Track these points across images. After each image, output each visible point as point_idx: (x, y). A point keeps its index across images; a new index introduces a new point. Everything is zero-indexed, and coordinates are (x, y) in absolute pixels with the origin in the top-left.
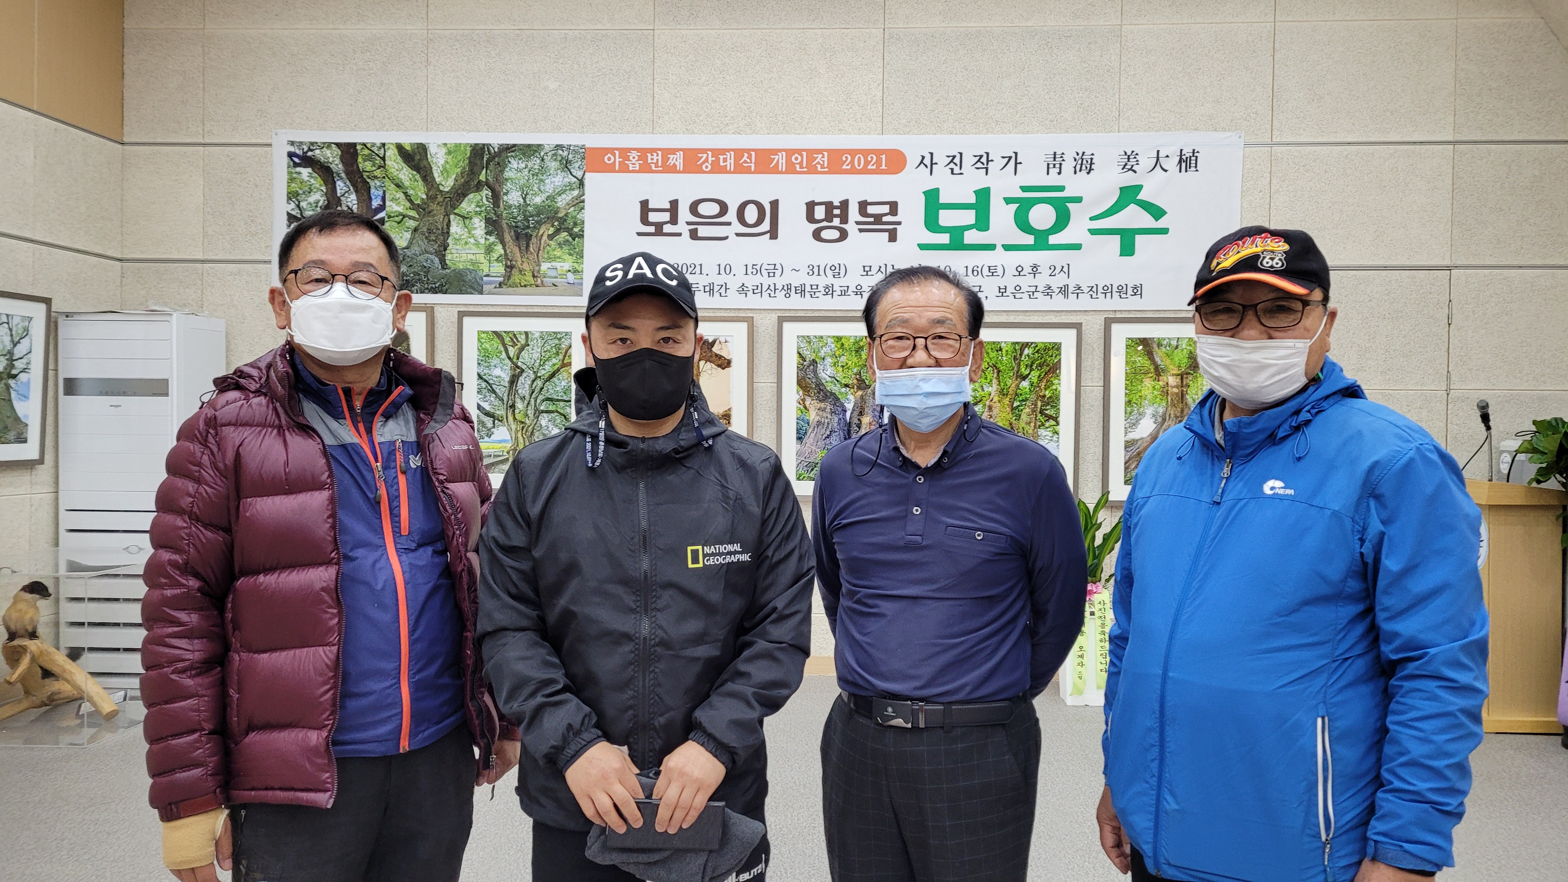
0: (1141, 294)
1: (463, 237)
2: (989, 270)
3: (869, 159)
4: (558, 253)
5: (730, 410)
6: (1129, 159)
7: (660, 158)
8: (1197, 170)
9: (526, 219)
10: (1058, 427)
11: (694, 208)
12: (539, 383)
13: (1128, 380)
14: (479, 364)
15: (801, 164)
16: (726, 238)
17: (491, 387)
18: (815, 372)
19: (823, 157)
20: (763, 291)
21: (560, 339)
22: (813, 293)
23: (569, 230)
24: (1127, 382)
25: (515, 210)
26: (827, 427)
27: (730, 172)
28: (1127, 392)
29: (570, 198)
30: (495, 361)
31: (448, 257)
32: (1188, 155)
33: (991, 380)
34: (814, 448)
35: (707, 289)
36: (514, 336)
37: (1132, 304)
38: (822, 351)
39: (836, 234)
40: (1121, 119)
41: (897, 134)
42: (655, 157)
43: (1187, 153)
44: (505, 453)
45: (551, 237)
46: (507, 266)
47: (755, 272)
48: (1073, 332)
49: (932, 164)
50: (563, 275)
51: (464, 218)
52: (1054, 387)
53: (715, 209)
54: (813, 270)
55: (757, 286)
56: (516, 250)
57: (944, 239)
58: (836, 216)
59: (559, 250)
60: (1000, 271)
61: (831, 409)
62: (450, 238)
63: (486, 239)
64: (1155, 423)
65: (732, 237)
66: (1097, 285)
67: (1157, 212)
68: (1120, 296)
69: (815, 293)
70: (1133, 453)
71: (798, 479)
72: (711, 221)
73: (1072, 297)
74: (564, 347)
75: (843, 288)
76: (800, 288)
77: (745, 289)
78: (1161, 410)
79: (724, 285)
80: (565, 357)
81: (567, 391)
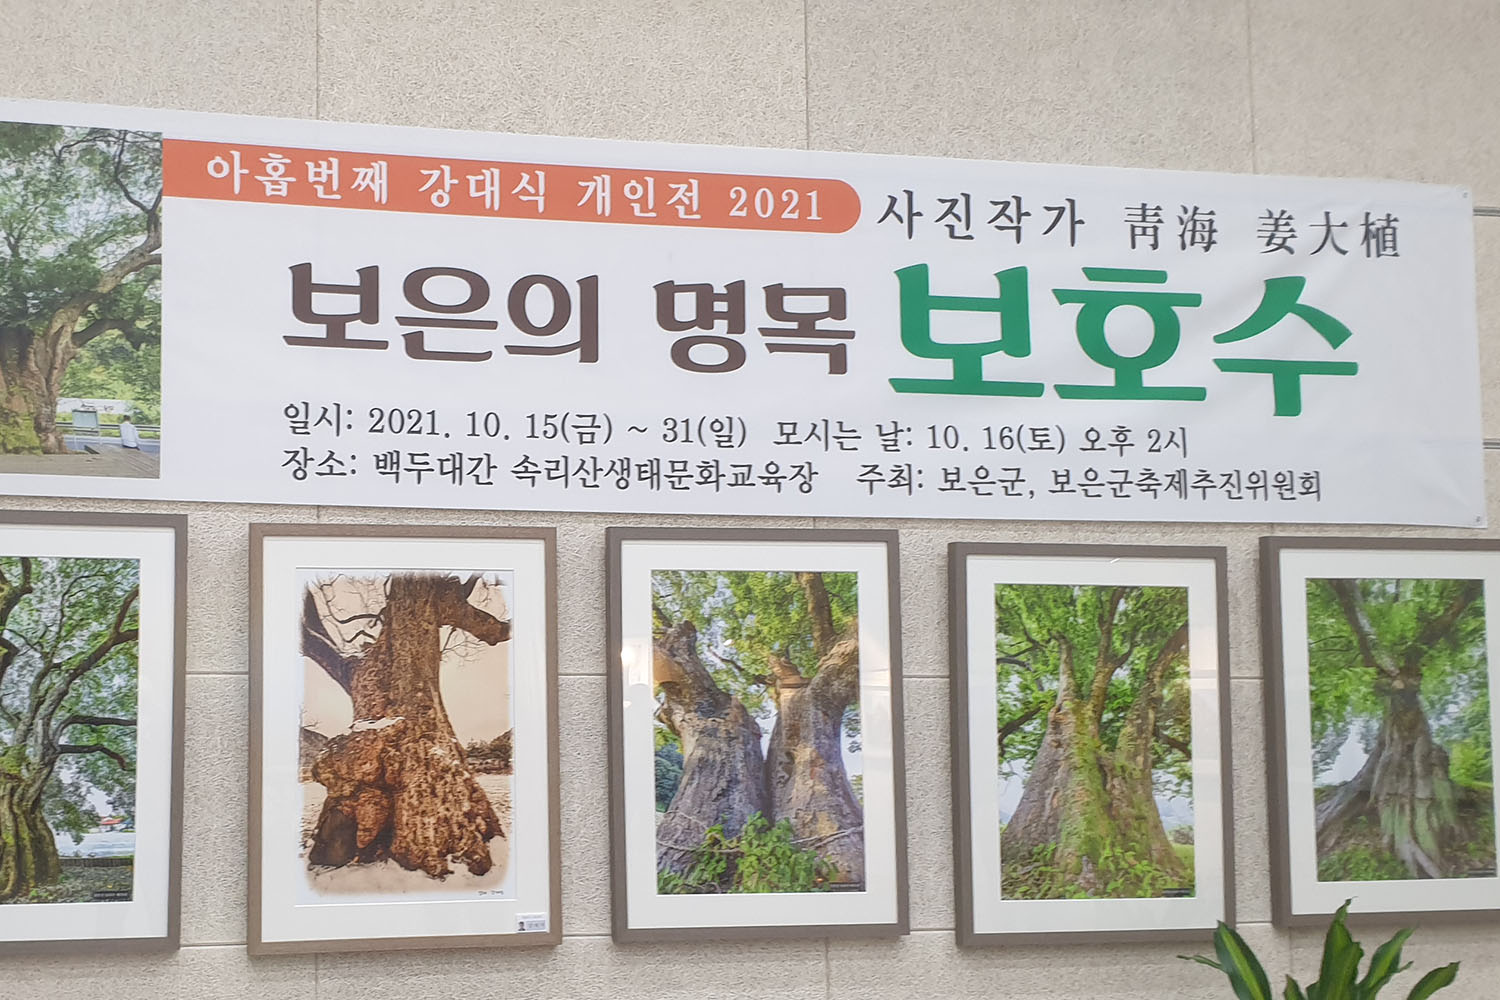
0: (1317, 492)
2: (1034, 436)
3: (785, 198)
4: (98, 375)
5: (507, 736)
6: (1276, 225)
7: (335, 172)
8: (1396, 255)
9: (19, 295)
10: (1189, 764)
11: (413, 286)
12: (56, 680)
13: (1312, 665)
15: (643, 200)
16: (487, 355)
18: (692, 649)
19: (689, 189)
20: (571, 473)
21: (109, 576)
22: (676, 480)
23: (124, 325)
24: (1312, 670)
26: (721, 772)
27: (491, 212)
28: (1313, 688)
29: (126, 251)
32: (1380, 224)
33: (1056, 667)
34: (693, 818)
35: (448, 467)
37: (1300, 511)
38: (706, 605)
39: (719, 355)
40: (1258, 147)
41: (839, 149)
42: (324, 170)
43: (1378, 219)
45: (79, 339)
47: (550, 433)
48: (1208, 567)
49: (911, 215)
50: (110, 428)
52: (1178, 681)
53: (460, 291)
54: (673, 429)
55: (558, 462)
57: (943, 369)
58: (721, 315)
59: (100, 369)
60: (1055, 442)
61: (728, 732)
64: (1366, 751)
65: (499, 353)
66: (1237, 472)
67: (1335, 333)
68: (1281, 494)
69: (680, 477)
70: (1331, 813)
71: (663, 891)
72: (452, 317)
73: (1194, 494)
74: (120, 593)
75: (738, 470)
76: (648, 469)
77: (531, 468)
78: (1375, 725)
79: (485, 458)
80: (121, 618)
81: (128, 698)
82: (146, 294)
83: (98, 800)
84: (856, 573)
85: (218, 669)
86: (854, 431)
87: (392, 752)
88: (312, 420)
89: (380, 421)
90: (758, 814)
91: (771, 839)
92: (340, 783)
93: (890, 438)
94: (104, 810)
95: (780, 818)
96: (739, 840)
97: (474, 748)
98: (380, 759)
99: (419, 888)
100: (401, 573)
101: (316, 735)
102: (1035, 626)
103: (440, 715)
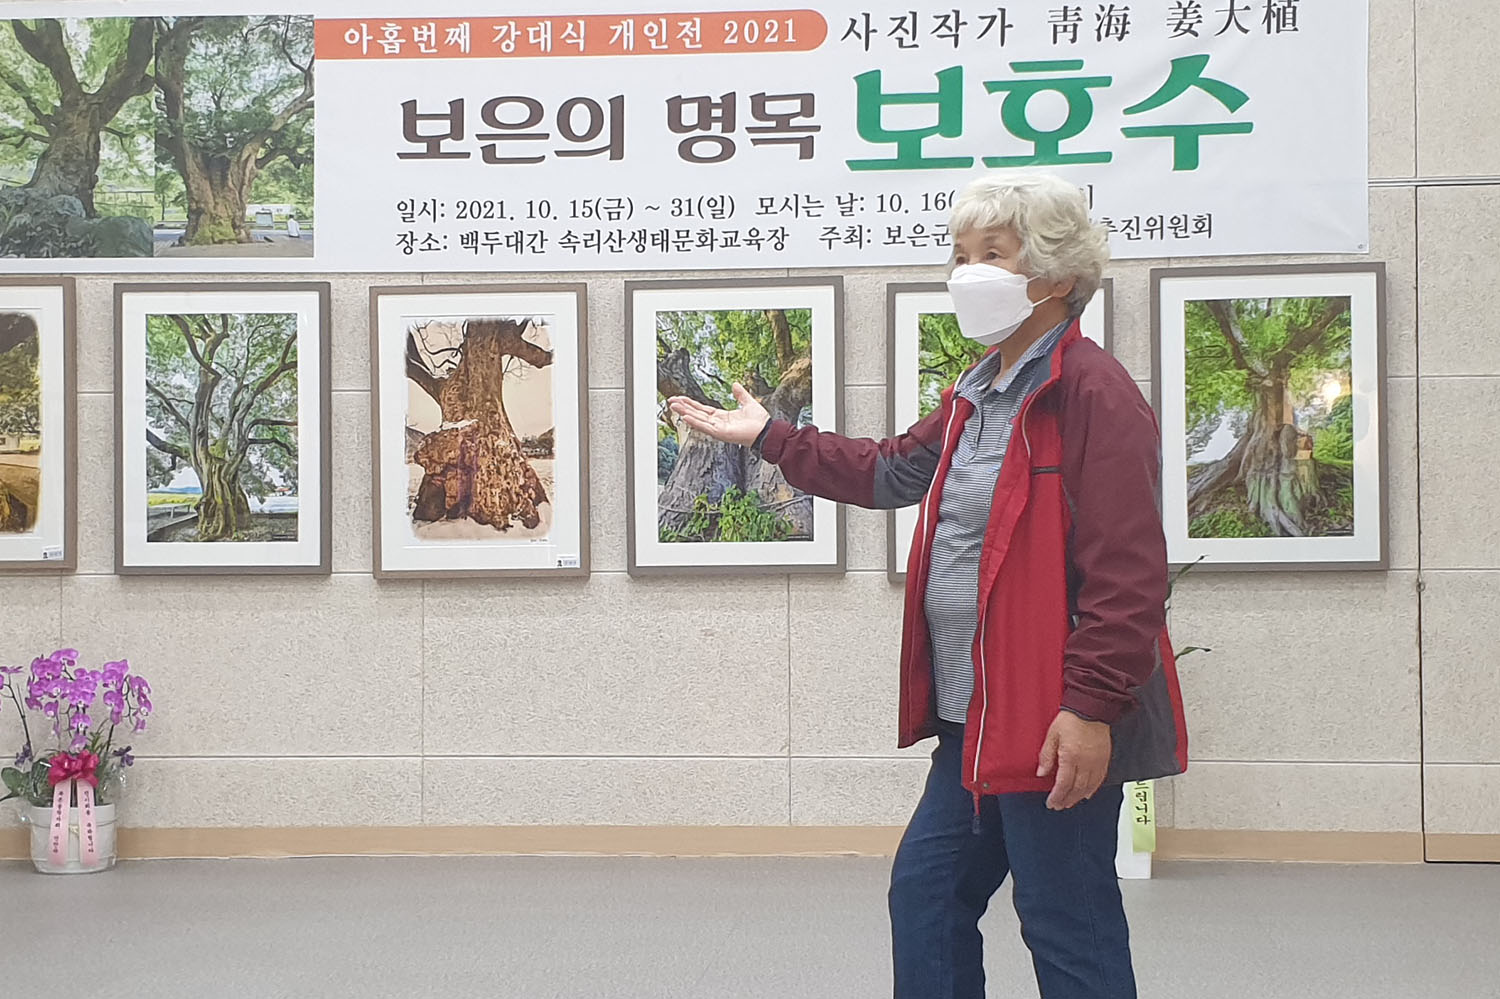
0: (1210, 230)
1: (120, 166)
3: (768, 27)
4: (272, 188)
5: (551, 432)
6: (1185, 14)
7: (433, 33)
8: (1296, 29)
9: (220, 135)
11: (488, 112)
12: (246, 396)
13: (1190, 369)
14: (148, 367)
15: (658, 37)
16: (541, 159)
17: (170, 405)
18: (686, 367)
19: (694, 25)
20: (602, 242)
21: (278, 325)
22: (681, 244)
23: (291, 153)
24: (1189, 372)
25: (203, 122)
26: (707, 457)
27: (545, 53)
28: (1189, 387)
29: (291, 99)
30: (174, 362)
31: (97, 198)
32: (1280, 5)
34: (686, 490)
35: (512, 241)
36: (204, 321)
37: (1195, 246)
38: (697, 336)
39: (716, 149)
42: (425, 32)
43: (1279, 2)
44: (192, 510)
45: (260, 163)
46: (190, 212)
47: (587, 214)
49: (868, 32)
50: (282, 224)
51: (121, 135)
53: (522, 113)
54: (679, 207)
56: (206, 185)
57: (890, 150)
58: (717, 119)
59: (275, 182)
62: (100, 168)
63: (156, 168)
64: (1236, 436)
65: (551, 157)
66: (1138, 218)
67: (1233, 98)
68: (1176, 234)
69: (683, 243)
70: (1201, 486)
71: (662, 540)
72: (515, 132)
74: (285, 337)
75: (728, 235)
76: (660, 237)
77: (573, 240)
78: (1245, 416)
79: (539, 234)
80: (286, 353)
81: (291, 407)
82: (304, 129)
83: (274, 475)
84: (810, 309)
85: (353, 388)
86: (819, 202)
87: (469, 444)
88: (416, 213)
89: (465, 209)
90: (734, 486)
91: (742, 504)
92: (433, 465)
93: (847, 206)
94: (278, 482)
95: (750, 489)
96: (719, 505)
97: (527, 441)
98: (462, 450)
99: (488, 537)
100: (474, 319)
101: (417, 432)
102: (951, 344)
103: (503, 418)
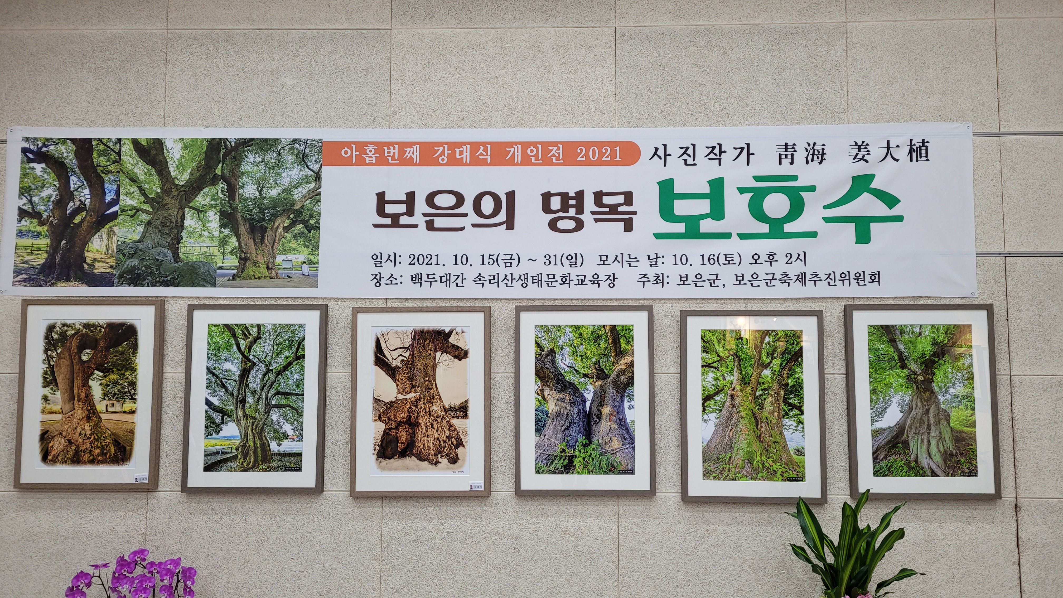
0: (879, 281)
1: (197, 230)
2: (726, 258)
3: (604, 151)
4: (293, 245)
5: (466, 401)
6: (859, 149)
7: (396, 151)
8: (928, 160)
9: (262, 211)
10: (802, 416)
11: (430, 200)
12: (271, 376)
13: (872, 368)
14: (208, 358)
15: (536, 156)
16: (463, 229)
17: (221, 382)
18: (553, 361)
19: (558, 149)
20: (500, 280)
21: (293, 332)
22: (550, 283)
23: (305, 223)
24: (871, 370)
25: (251, 203)
26: (567, 419)
27: (466, 165)
28: (872, 380)
29: (307, 190)
30: (224, 355)
31: (182, 250)
32: (918, 145)
33: (732, 369)
34: (553, 440)
35: (444, 279)
36: (245, 329)
37: (870, 291)
38: (560, 341)
39: (571, 224)
40: (850, 111)
41: (631, 127)
42: (392, 151)
43: (917, 142)
44: (234, 450)
45: (286, 229)
46: (241, 259)
47: (491, 263)
48: (813, 321)
49: (665, 155)
51: (199, 211)
52: (797, 376)
53: (450, 200)
54: (549, 260)
55: (494, 276)
56: (251, 242)
57: (680, 228)
58: (572, 206)
59: (294, 242)
60: (737, 260)
61: (570, 400)
62: (184, 231)
63: (220, 232)
64: (901, 411)
65: (469, 228)
66: (834, 273)
67: (891, 201)
68: (858, 284)
69: (552, 282)
70: (881, 443)
71: (537, 472)
72: (447, 212)
73: (810, 284)
74: (297, 339)
75: (579, 278)
76: (537, 278)
77: (482, 279)
78: (907, 398)
79: (461, 275)
80: (298, 349)
81: (300, 384)
82: (314, 209)
83: (288, 428)
84: (633, 326)
85: (341, 371)
86: (636, 258)
87: (414, 408)
88: (384, 260)
89: (414, 259)
90: (584, 437)
91: (589, 450)
92: (390, 422)
93: (654, 261)
94: (290, 432)
95: (595, 440)
96: (574, 450)
97: (451, 407)
98: (408, 412)
99: (425, 469)
100: (418, 329)
101: (380, 401)
102: (721, 349)
103: (436, 392)
